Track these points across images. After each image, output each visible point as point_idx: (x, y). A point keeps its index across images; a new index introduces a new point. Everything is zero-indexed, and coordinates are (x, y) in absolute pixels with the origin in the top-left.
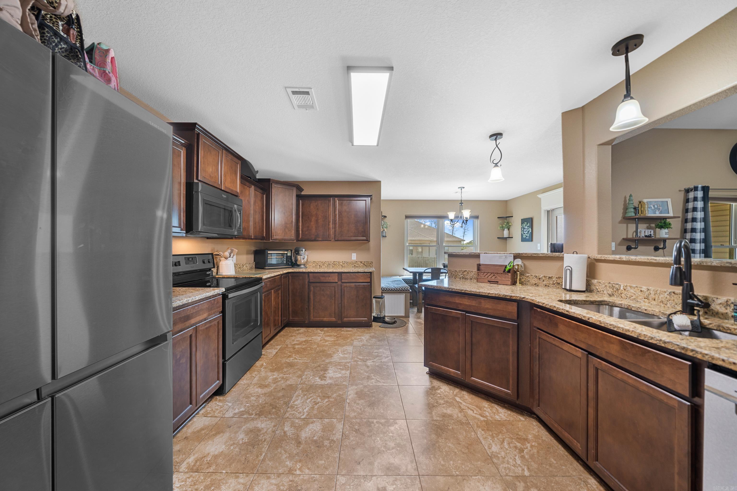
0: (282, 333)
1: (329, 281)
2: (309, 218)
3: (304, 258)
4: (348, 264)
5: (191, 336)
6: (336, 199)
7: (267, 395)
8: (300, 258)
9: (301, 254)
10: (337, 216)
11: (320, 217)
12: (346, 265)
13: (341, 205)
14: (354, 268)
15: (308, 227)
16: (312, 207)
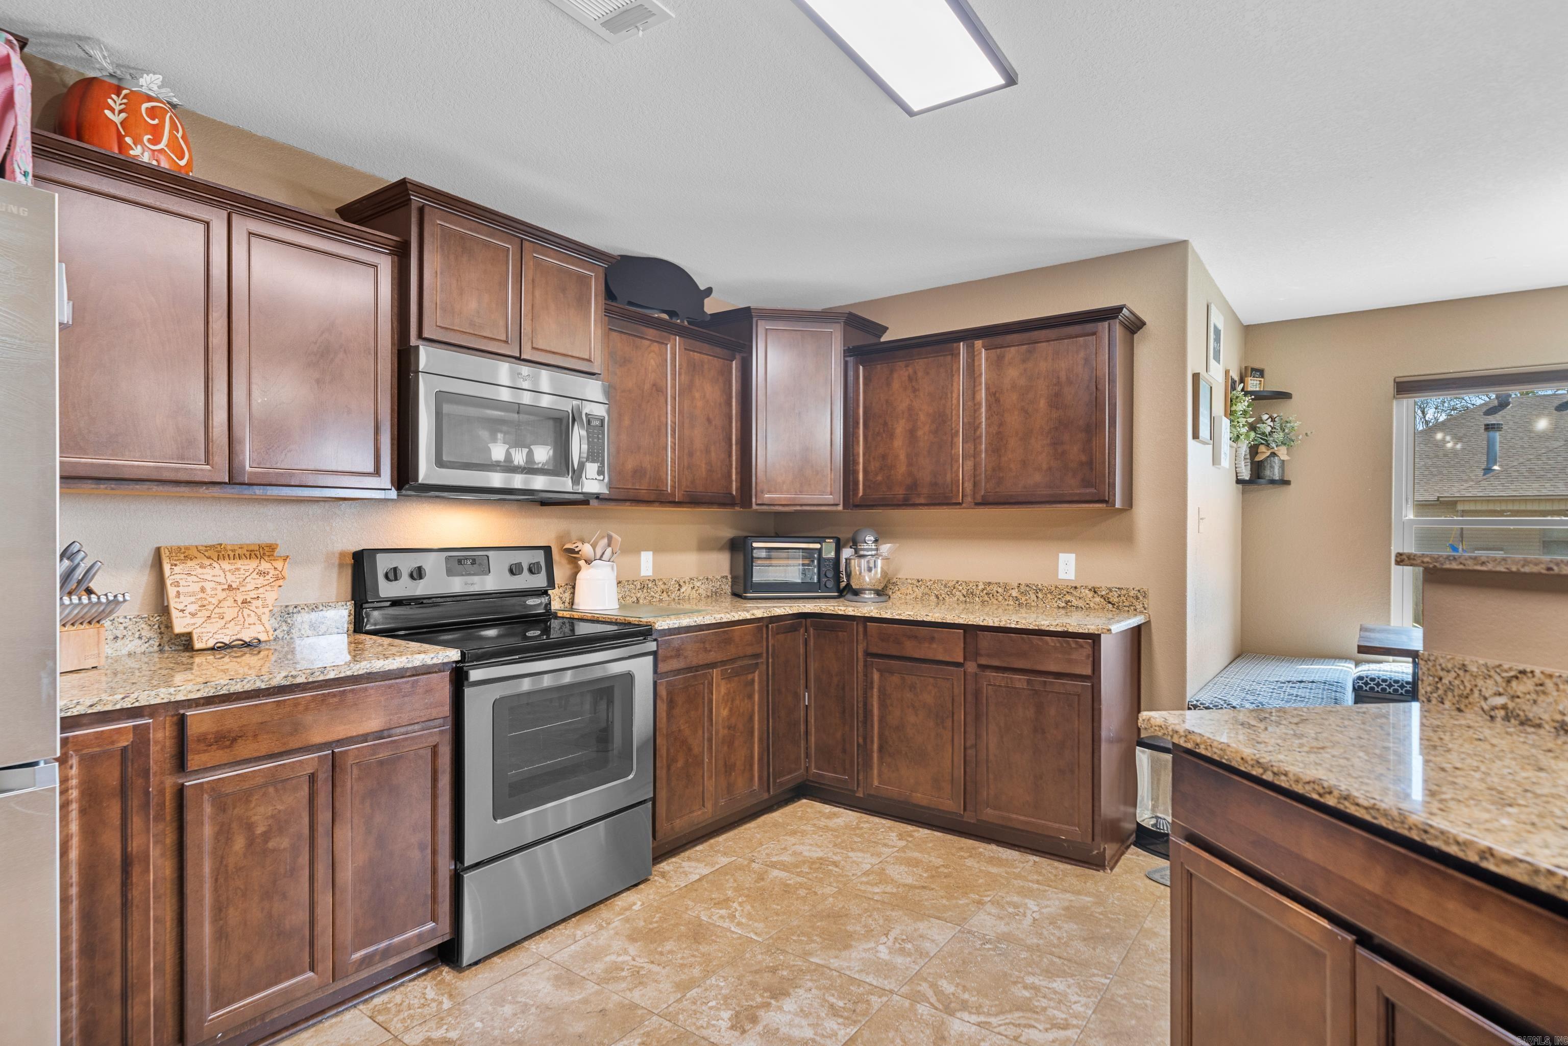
0: (777, 816)
1: (930, 656)
2: (885, 424)
3: (872, 565)
4: (1040, 595)
5: (312, 778)
6: (978, 343)
7: (548, 1014)
8: (860, 566)
9: (862, 553)
10: (983, 410)
11: (922, 417)
12: (1033, 597)
13: (997, 364)
14: (1063, 612)
15: (884, 457)
16: (896, 385)
